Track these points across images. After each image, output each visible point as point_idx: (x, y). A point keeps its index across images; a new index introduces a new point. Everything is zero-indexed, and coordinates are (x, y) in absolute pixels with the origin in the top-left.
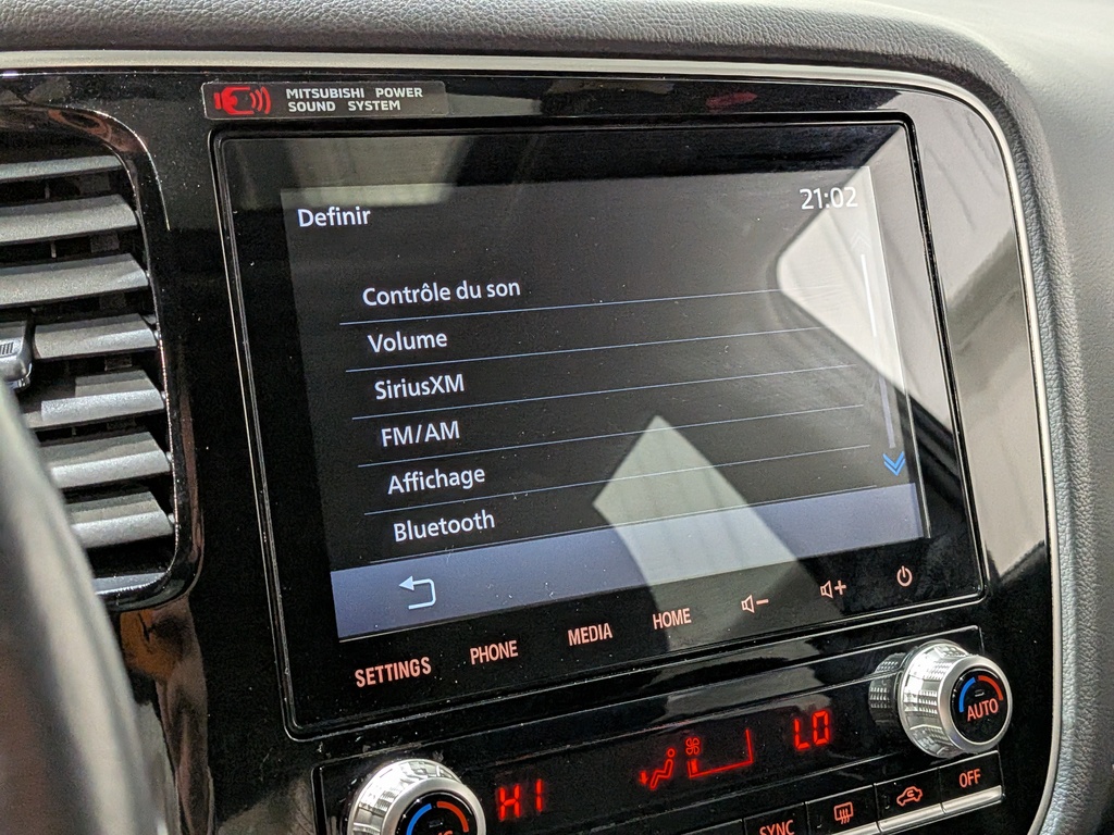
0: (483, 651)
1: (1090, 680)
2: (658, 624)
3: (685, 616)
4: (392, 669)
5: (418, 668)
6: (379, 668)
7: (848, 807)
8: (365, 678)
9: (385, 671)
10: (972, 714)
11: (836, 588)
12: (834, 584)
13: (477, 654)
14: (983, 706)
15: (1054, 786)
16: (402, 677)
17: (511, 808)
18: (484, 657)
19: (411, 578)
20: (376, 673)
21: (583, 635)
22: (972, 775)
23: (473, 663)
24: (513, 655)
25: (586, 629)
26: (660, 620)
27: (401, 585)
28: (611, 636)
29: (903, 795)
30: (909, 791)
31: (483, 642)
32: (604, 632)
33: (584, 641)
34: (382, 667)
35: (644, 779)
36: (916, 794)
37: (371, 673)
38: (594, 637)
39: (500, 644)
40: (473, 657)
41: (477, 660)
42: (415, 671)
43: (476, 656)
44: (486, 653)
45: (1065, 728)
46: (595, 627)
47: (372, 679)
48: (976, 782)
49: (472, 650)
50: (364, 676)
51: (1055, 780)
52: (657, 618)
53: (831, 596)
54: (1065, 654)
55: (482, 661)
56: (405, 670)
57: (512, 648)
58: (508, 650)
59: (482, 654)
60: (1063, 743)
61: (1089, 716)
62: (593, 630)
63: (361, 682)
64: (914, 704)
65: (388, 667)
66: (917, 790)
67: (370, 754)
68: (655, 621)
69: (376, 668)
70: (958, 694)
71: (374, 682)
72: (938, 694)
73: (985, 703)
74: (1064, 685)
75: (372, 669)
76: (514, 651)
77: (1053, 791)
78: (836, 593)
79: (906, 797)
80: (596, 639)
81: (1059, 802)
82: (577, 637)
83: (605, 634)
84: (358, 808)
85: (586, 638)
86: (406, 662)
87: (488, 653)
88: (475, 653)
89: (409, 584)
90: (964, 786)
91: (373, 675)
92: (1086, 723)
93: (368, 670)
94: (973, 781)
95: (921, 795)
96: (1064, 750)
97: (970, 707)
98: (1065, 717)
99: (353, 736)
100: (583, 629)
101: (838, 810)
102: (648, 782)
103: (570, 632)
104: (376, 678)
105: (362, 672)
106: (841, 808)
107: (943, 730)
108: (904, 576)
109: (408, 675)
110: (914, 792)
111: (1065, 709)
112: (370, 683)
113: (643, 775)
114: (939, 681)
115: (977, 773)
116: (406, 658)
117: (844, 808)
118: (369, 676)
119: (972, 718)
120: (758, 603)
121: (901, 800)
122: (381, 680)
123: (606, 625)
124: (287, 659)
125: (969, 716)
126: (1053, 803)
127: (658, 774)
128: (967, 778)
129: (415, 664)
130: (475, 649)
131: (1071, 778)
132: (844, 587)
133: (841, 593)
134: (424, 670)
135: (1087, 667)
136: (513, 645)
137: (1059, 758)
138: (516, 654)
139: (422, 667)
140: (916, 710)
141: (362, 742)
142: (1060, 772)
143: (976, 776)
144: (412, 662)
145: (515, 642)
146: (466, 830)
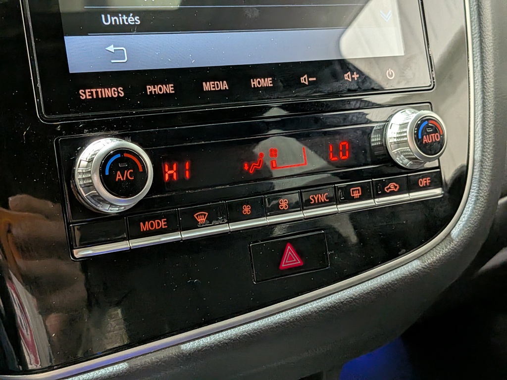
0: (154, 88)
1: (489, 138)
2: (254, 85)
3: (269, 82)
4: (101, 91)
5: (116, 93)
6: (94, 90)
7: (358, 190)
8: (85, 94)
9: (97, 92)
10: (426, 140)
11: (353, 76)
12: (352, 74)
13: (150, 89)
14: (432, 136)
15: (469, 192)
16: (107, 96)
17: (171, 176)
18: (155, 91)
19: (112, 46)
20: (92, 92)
21: (212, 86)
22: (426, 180)
23: (149, 93)
24: (171, 92)
25: (213, 83)
26: (255, 83)
27: (107, 49)
28: (227, 88)
29: (388, 187)
30: (392, 185)
31: (154, 83)
32: (224, 86)
33: (212, 89)
34: (95, 90)
35: (246, 168)
36: (396, 187)
37: (89, 92)
38: (218, 87)
39: (164, 86)
40: (148, 91)
41: (151, 92)
42: (115, 94)
43: (150, 90)
44: (156, 89)
45: (475, 162)
46: (218, 83)
47: (89, 96)
48: (428, 184)
49: (148, 87)
50: (85, 93)
51: (470, 189)
52: (254, 81)
53: (350, 80)
54: (476, 124)
55: (153, 93)
56: (108, 92)
57: (171, 89)
58: (169, 89)
59: (153, 90)
60: (475, 170)
61: (489, 156)
62: (217, 84)
63: (83, 97)
64: (394, 138)
65: (99, 90)
66: (396, 185)
67: (88, 135)
68: (252, 83)
69: (92, 90)
70: (418, 130)
71: (91, 97)
72: (408, 130)
73: (433, 135)
74: (476, 140)
75: (89, 90)
76: (172, 90)
77: (469, 194)
78: (353, 79)
79: (390, 188)
80: (219, 89)
81: (472, 199)
82: (208, 86)
83: (224, 87)
84: (81, 160)
85: (213, 87)
86: (109, 89)
87: (157, 89)
88: (149, 89)
89: (111, 48)
90: (421, 186)
91: (90, 94)
92: (487, 160)
93: (87, 91)
94: (426, 183)
95: (398, 188)
96: (475, 174)
97: (424, 137)
98: (476, 157)
99: (78, 124)
100: (211, 83)
101: (353, 191)
102: (249, 169)
103: (204, 83)
104: (92, 95)
105: (83, 91)
106: (355, 190)
107: (410, 148)
108: (390, 74)
109: (110, 96)
110: (394, 186)
111: (476, 152)
112: (88, 97)
113: (246, 165)
114: (408, 123)
115: (429, 180)
116: (109, 86)
117: (356, 190)
118: (87, 94)
119: (426, 142)
120: (310, 79)
121: (387, 189)
122: (95, 97)
123: (225, 82)
124: (38, 79)
125: (424, 141)
126: (469, 200)
127: (254, 165)
128: (423, 182)
129: (114, 91)
130: (150, 87)
131: (479, 187)
132: (358, 76)
133: (356, 79)
134: (120, 94)
135: (488, 131)
136: (172, 87)
137: (472, 178)
138: (173, 92)
139: (119, 93)
140: (395, 140)
141: (84, 128)
142: (473, 185)
143: (428, 181)
144: (113, 89)
145: (172, 85)
146: (141, 170)
